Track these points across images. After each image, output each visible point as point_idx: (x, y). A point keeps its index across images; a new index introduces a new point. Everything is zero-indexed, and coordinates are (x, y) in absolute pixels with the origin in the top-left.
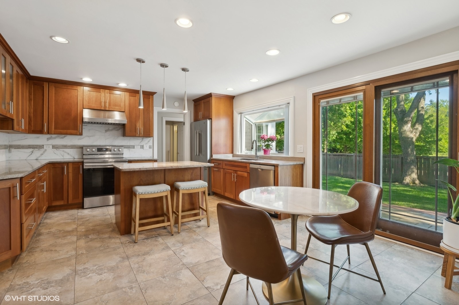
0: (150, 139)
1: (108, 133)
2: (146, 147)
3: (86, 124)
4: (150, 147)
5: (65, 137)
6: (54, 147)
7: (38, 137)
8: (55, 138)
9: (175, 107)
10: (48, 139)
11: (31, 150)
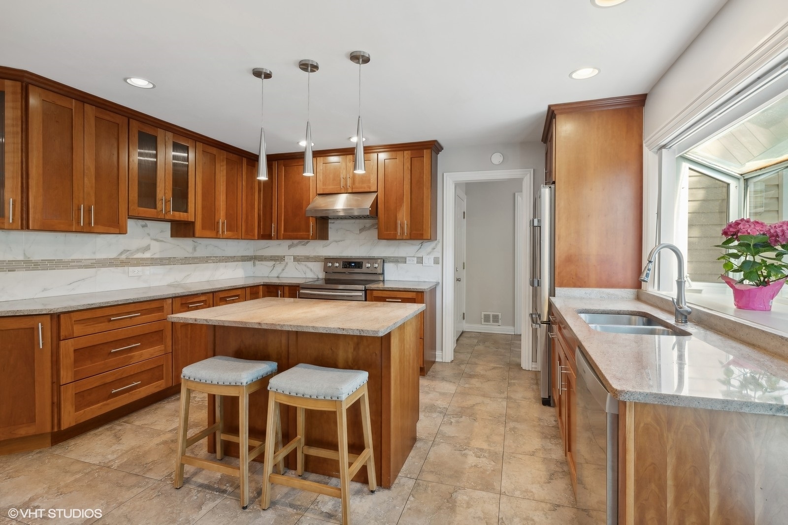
0: (436, 245)
1: (364, 233)
2: (428, 260)
3: (332, 221)
4: (436, 261)
5: (307, 243)
6: (297, 259)
7: (280, 245)
8: (297, 245)
9: (494, 167)
10: (290, 247)
11: (272, 263)
